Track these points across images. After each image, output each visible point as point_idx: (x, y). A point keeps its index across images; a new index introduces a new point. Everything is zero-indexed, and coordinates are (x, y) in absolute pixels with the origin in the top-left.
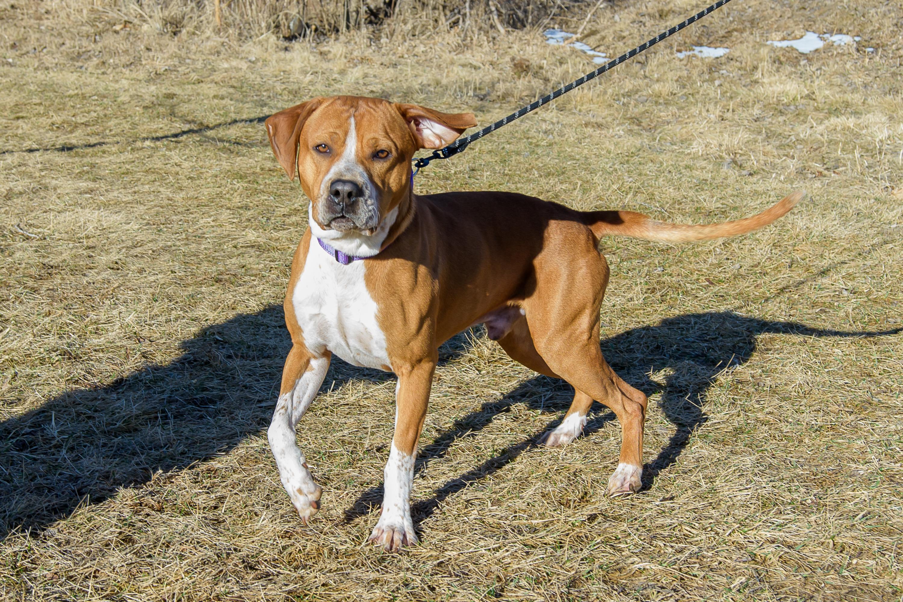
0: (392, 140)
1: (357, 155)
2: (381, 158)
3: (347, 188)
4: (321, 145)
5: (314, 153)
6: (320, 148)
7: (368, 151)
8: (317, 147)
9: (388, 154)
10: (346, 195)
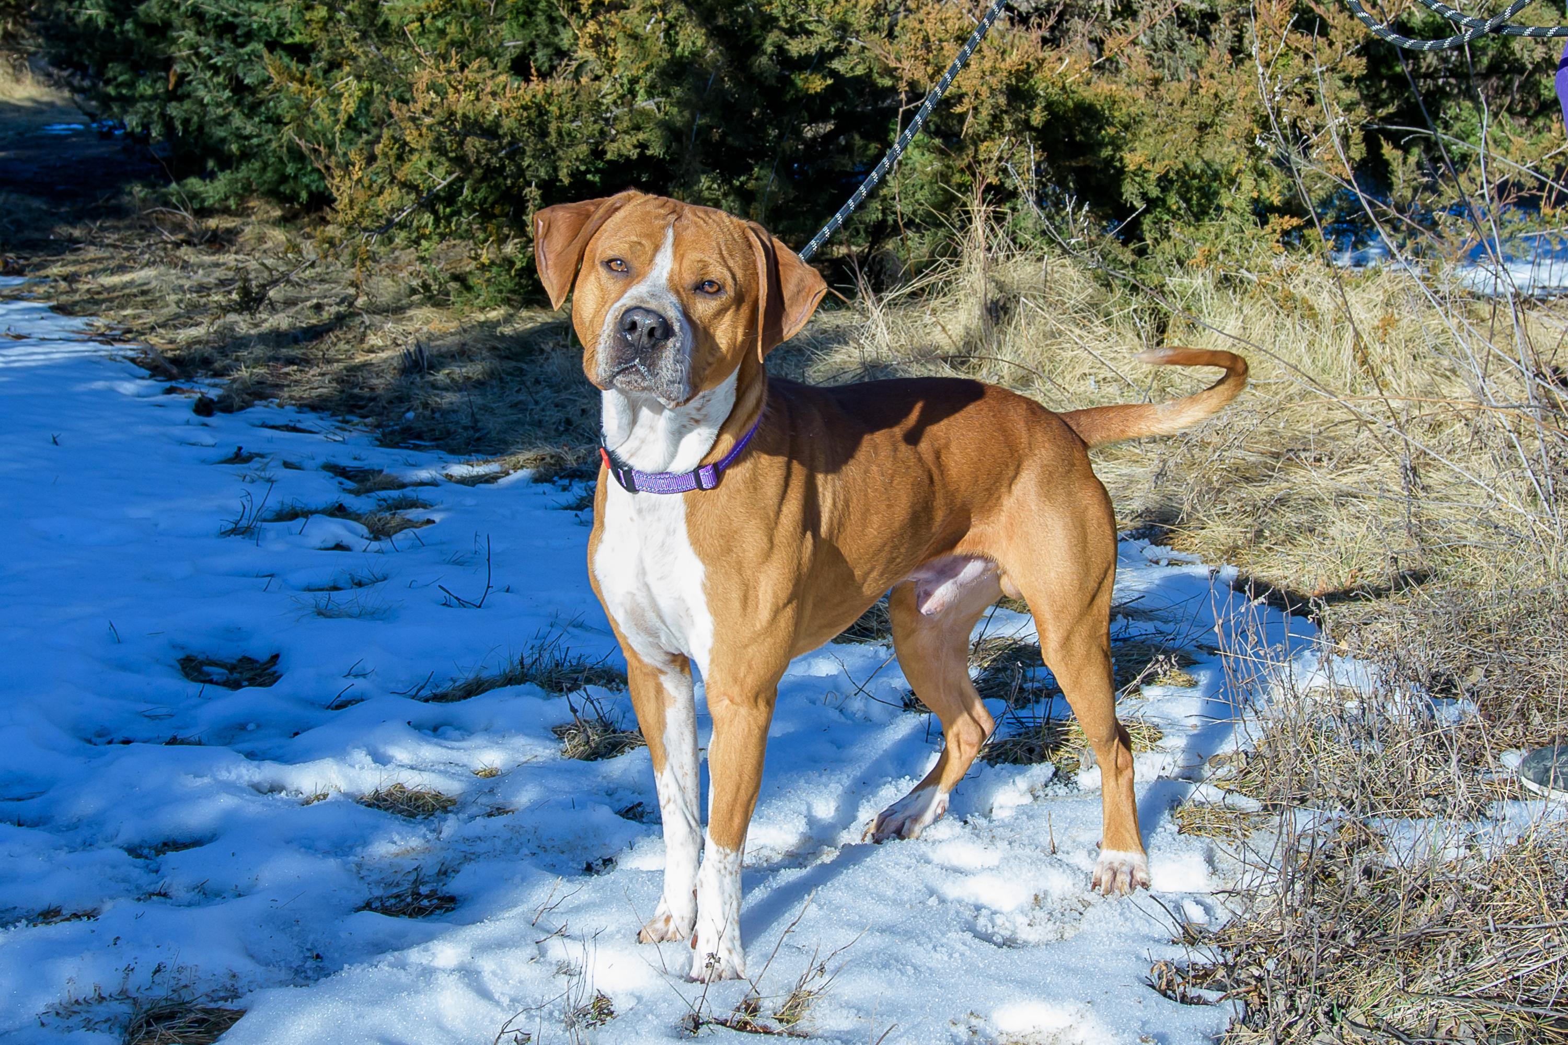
0: (729, 269)
1: (671, 279)
2: (708, 292)
3: (650, 322)
4: (616, 260)
5: (603, 272)
6: (612, 264)
7: (689, 279)
8: (608, 263)
9: (719, 290)
10: (645, 331)
